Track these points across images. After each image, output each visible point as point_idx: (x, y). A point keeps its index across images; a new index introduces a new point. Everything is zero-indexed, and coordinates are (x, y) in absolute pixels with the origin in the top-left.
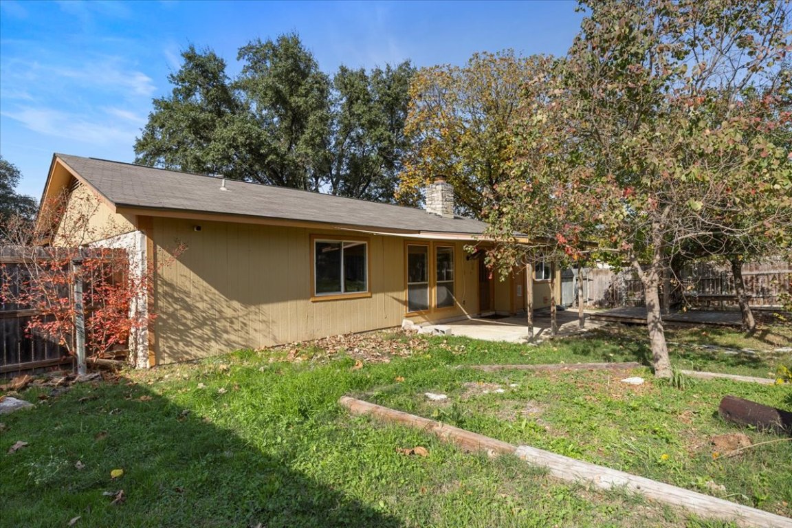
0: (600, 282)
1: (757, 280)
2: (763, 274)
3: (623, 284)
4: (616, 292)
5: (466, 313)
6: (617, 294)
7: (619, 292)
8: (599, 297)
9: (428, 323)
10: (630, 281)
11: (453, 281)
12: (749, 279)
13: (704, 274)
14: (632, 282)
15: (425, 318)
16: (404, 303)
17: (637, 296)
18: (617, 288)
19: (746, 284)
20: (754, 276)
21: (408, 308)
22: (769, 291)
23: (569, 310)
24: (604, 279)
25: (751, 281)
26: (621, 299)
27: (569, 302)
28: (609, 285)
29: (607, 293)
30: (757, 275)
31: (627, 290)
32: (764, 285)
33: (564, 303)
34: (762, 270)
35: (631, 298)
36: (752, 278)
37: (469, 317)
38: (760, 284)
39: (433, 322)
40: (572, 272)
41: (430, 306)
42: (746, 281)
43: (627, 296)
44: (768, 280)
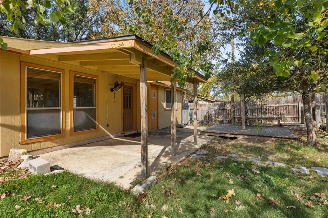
0: (202, 111)
1: (278, 109)
2: (281, 106)
3: (214, 112)
4: (210, 116)
5: (109, 134)
6: (210, 117)
7: (211, 116)
8: (202, 119)
9: (61, 147)
10: (217, 110)
11: (96, 107)
12: (274, 108)
13: (253, 106)
14: (218, 111)
15: (57, 143)
16: (20, 129)
17: (220, 118)
18: (210, 114)
19: (273, 111)
20: (277, 107)
21: (26, 135)
22: (283, 114)
23: (186, 127)
24: (204, 109)
25: (275, 109)
26: (212, 120)
27: (186, 122)
28: (207, 112)
29: (205, 116)
30: (278, 106)
31: (215, 114)
32: (282, 112)
33: (183, 122)
34: (280, 104)
35: (218, 119)
36: (276, 108)
37: (112, 136)
38: (279, 111)
39: (67, 145)
40: (188, 105)
41: (64, 130)
42: (273, 109)
43: (215, 118)
44: (283, 109)
